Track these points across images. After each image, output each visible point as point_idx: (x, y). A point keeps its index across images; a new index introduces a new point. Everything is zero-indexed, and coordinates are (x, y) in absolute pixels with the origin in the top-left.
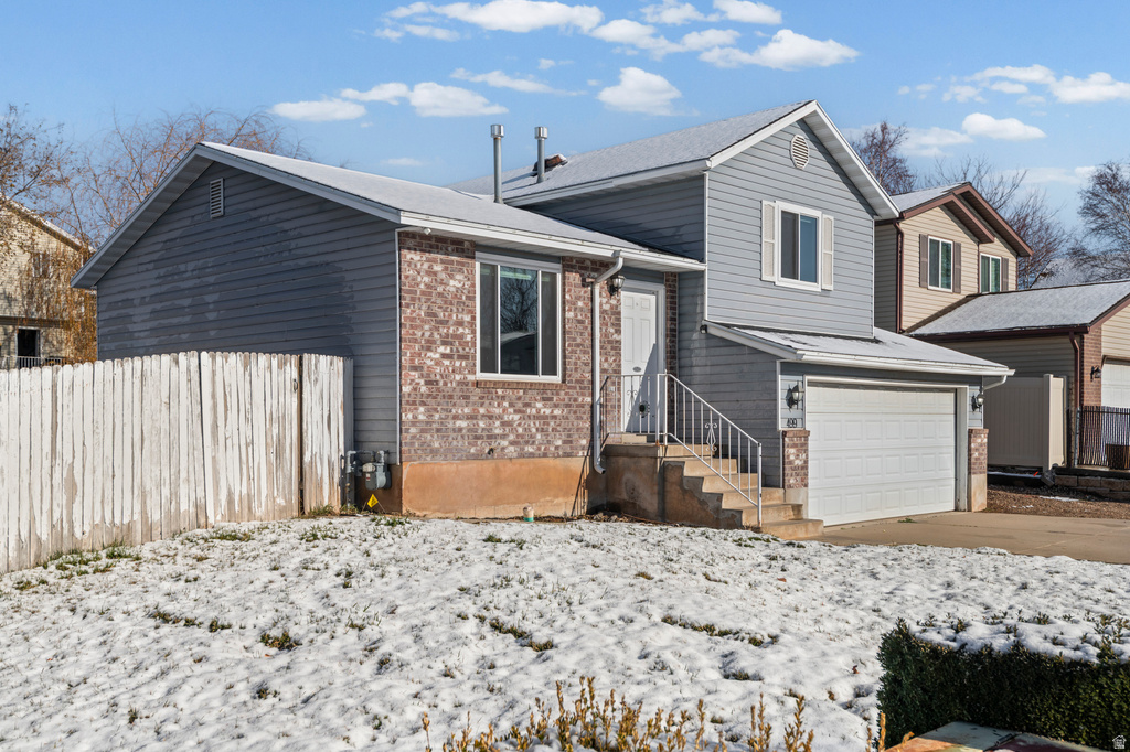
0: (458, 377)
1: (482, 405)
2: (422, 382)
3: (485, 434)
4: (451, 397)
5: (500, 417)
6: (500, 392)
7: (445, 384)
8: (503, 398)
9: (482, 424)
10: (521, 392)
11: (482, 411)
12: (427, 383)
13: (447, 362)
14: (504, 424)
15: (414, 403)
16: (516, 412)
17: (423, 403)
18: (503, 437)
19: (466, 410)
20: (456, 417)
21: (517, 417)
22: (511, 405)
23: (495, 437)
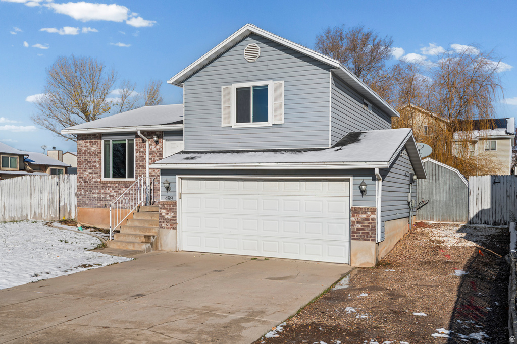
0: (94, 180)
1: (102, 189)
2: (83, 182)
3: (104, 199)
4: (92, 186)
5: (109, 194)
6: (109, 185)
7: (90, 182)
8: (110, 187)
9: (102, 196)
10: (117, 185)
11: (103, 191)
12: (84, 182)
13: (91, 175)
14: (110, 196)
15: (80, 188)
16: (115, 192)
17: (83, 189)
18: (110, 200)
19: (97, 191)
20: (93, 193)
21: (115, 193)
22: (113, 189)
23: (107, 200)
